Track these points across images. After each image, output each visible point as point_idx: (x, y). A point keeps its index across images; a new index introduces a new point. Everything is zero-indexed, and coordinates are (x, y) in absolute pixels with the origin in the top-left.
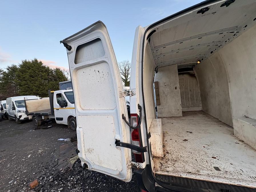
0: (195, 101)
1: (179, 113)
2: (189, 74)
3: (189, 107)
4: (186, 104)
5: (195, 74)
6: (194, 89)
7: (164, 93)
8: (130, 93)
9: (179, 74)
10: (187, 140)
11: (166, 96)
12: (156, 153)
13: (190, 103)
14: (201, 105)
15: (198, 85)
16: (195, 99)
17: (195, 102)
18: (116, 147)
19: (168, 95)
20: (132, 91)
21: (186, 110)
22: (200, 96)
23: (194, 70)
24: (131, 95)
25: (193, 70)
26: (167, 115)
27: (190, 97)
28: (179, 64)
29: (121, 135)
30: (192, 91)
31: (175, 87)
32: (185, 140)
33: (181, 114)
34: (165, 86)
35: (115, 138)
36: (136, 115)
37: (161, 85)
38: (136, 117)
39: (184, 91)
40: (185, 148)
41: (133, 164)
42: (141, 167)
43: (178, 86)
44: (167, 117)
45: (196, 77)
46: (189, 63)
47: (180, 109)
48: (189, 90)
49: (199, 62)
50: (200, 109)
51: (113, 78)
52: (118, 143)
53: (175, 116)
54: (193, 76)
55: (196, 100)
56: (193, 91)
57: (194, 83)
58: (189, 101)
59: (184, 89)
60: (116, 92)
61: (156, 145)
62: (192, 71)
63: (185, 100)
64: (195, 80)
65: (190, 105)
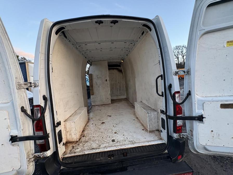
1: (108, 101)
2: (117, 69)
3: (118, 96)
4: (116, 93)
5: (122, 70)
6: (121, 82)
7: (97, 84)
8: (32, 85)
9: (109, 69)
10: (104, 123)
11: (99, 87)
12: (72, 138)
13: (119, 93)
14: (126, 94)
15: (124, 78)
16: (122, 89)
17: (122, 92)
18: (11, 145)
19: (100, 86)
20: (35, 83)
21: (115, 98)
22: (125, 87)
23: (121, 66)
24: (34, 87)
26: (99, 103)
27: (118, 88)
28: (109, 61)
29: (19, 129)
30: (120, 83)
31: (106, 79)
32: (103, 123)
33: (110, 102)
34: (98, 78)
35: (10, 134)
36: (39, 106)
37: (94, 77)
38: (39, 108)
39: (114, 83)
40: (100, 129)
41: (37, 155)
42: (45, 155)
43: (108, 79)
44: (99, 105)
45: (123, 72)
46: (116, 61)
47: (110, 97)
49: (122, 61)
50: (125, 97)
51: (7, 67)
52: (14, 139)
53: (105, 104)
54: (120, 71)
57: (121, 77)
58: (118, 91)
59: (114, 82)
60: (11, 83)
61: (72, 132)
63: (115, 90)
64: (121, 75)
65: (118, 95)
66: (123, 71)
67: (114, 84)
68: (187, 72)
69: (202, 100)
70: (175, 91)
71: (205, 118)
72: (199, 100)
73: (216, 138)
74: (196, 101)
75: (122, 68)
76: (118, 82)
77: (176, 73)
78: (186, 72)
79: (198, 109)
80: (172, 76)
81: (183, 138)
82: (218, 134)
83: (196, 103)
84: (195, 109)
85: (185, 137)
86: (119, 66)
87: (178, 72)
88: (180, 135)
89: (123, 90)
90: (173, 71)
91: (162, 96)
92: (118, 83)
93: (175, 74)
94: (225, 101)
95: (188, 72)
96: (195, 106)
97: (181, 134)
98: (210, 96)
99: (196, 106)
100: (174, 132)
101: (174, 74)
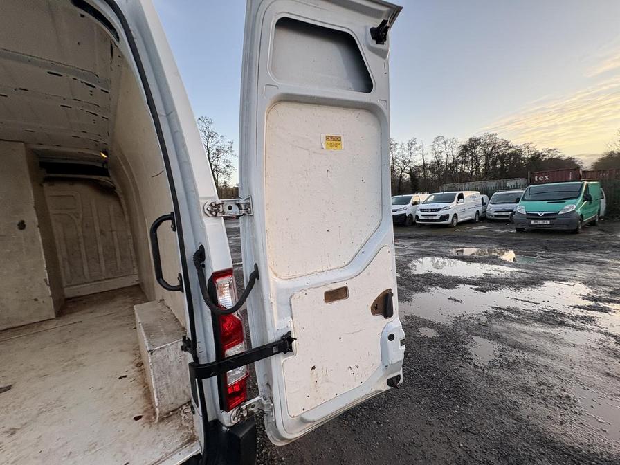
0: (119, 260)
1: (38, 311)
3: (99, 280)
4: (89, 271)
5: (115, 188)
6: (114, 228)
13: (104, 269)
14: (136, 272)
16: (118, 255)
17: (119, 265)
22: (131, 247)
23: (111, 174)
25: (109, 176)
27: (101, 250)
30: (108, 232)
31: (18, 221)
33: (49, 310)
43: (31, 218)
45: (120, 196)
47: (45, 293)
48: (97, 229)
49: (104, 156)
50: (134, 280)
53: (22, 324)
54: (109, 191)
55: (122, 259)
56: (113, 235)
57: (112, 211)
58: (99, 263)
59: (80, 229)
62: (108, 178)
63: (85, 261)
64: (112, 205)
65: (101, 275)
66: (119, 190)
67: (81, 240)
68: (245, 206)
69: (288, 290)
70: (212, 269)
71: (295, 339)
72: (279, 291)
73: (322, 383)
74: (274, 295)
75: (113, 178)
76: (101, 231)
77: (215, 210)
78: (243, 206)
79: (280, 317)
80: (201, 219)
81: (250, 414)
82: (324, 371)
83: (272, 300)
84: (272, 321)
85: (255, 410)
86: (104, 172)
87: (217, 206)
88: (242, 411)
89: (123, 258)
90: (202, 202)
91: (179, 288)
92: (98, 233)
93: (211, 213)
94: (332, 283)
95: (247, 208)
96: (271, 312)
97: (244, 407)
98: (304, 273)
99: (275, 309)
100: (221, 409)
101: (207, 212)
